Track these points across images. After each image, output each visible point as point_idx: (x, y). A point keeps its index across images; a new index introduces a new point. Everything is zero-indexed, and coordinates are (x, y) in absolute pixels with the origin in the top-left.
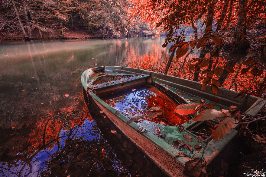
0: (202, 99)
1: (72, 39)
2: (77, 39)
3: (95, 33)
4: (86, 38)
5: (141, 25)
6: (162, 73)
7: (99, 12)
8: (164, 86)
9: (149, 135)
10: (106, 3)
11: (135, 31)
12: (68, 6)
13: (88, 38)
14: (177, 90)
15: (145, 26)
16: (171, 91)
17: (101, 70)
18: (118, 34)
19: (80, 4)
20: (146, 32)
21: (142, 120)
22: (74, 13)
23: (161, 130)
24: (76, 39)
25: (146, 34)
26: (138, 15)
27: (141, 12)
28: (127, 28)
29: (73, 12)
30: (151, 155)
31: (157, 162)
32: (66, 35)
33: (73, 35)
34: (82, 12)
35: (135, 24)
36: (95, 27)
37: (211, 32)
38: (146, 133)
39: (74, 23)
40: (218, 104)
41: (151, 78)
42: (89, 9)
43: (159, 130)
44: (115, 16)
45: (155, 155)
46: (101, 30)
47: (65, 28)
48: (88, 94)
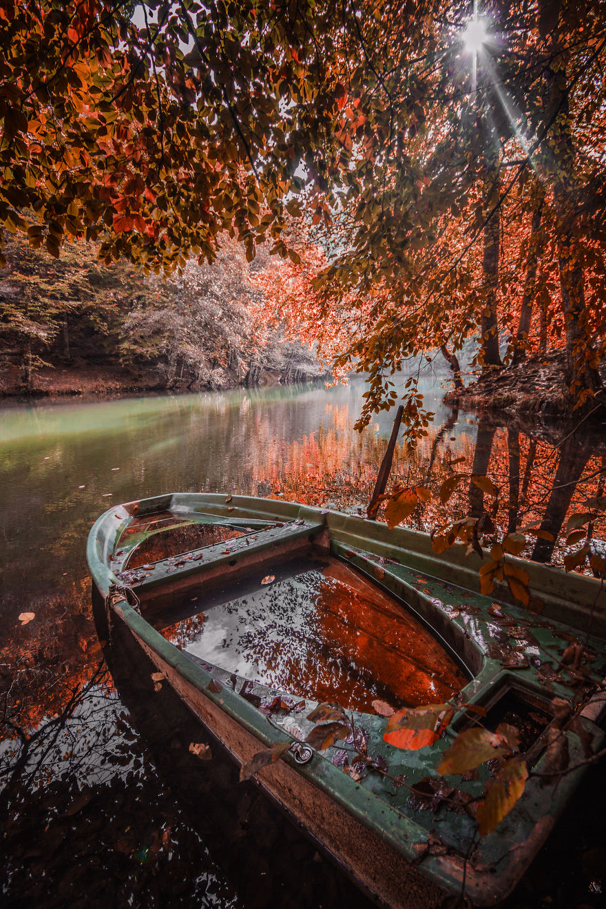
0: (495, 603)
1: (61, 393)
2: (79, 393)
3: (140, 376)
4: (110, 391)
5: (290, 349)
6: (360, 514)
7: (156, 316)
8: (372, 557)
9: (325, 776)
10: (180, 290)
11: (269, 365)
12: (57, 298)
13: (117, 391)
14: (415, 574)
15: (301, 351)
16: (393, 578)
17: (159, 508)
18: (218, 376)
19: (97, 292)
20: (305, 368)
21: (303, 704)
22: (75, 317)
23: (368, 739)
24: (73, 393)
25: (304, 374)
26: (279, 322)
27: (288, 316)
28: (244, 358)
29: (73, 314)
30: (337, 848)
31: (361, 876)
32: (41, 382)
33: (66, 383)
34: (100, 316)
35: (271, 347)
36: (141, 356)
37: (498, 367)
38: (316, 765)
39: (72, 345)
40: (545, 620)
41: (326, 533)
42: (125, 306)
43: (364, 741)
44: (206, 325)
45: (352, 851)
46: (161, 366)
47: (41, 362)
48: (113, 611)
